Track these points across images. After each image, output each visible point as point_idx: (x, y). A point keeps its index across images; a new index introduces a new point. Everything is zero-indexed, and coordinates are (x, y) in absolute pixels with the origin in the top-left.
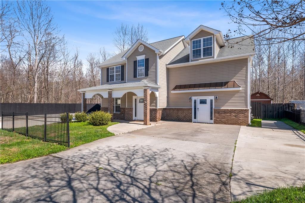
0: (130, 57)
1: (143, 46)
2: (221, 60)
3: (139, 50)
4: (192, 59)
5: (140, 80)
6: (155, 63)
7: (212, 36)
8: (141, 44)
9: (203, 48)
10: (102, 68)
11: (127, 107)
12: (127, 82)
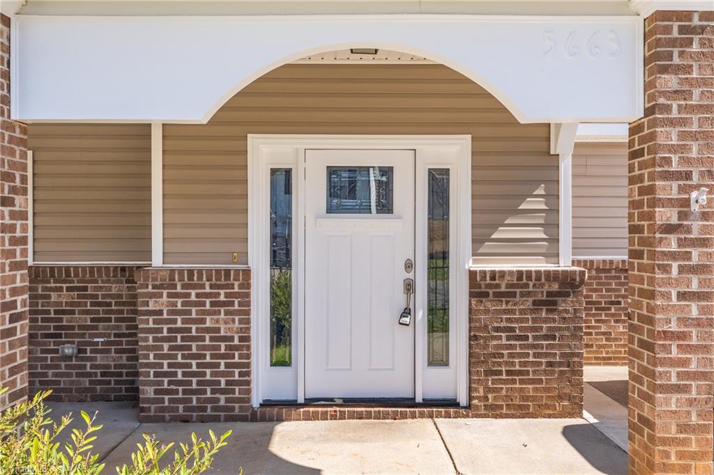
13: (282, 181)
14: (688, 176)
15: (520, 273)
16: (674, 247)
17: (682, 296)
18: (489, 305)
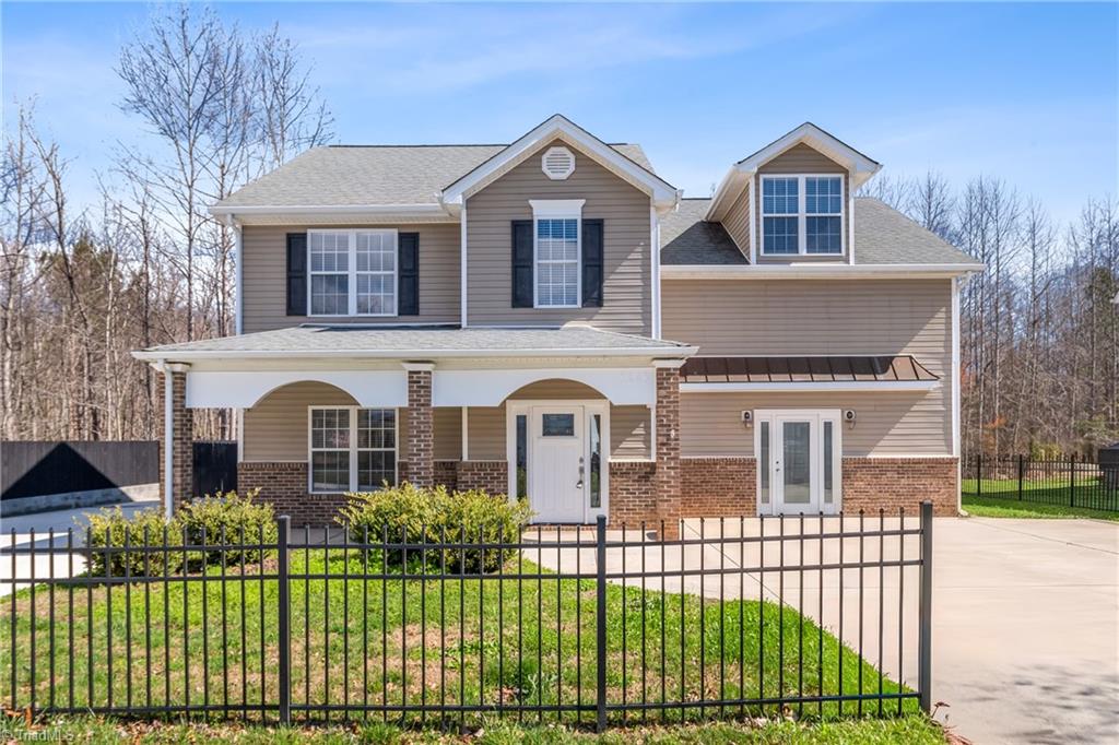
0: (482, 198)
1: (572, 157)
2: (875, 272)
3: (545, 168)
4: (762, 253)
5: (552, 321)
6: (639, 249)
7: (842, 176)
8: (558, 142)
9: (807, 218)
10: (243, 227)
11: (465, 459)
12: (464, 324)
13: (522, 423)
14: (669, 426)
15: (632, 464)
16: (665, 451)
17: (668, 468)
18: (619, 479)
